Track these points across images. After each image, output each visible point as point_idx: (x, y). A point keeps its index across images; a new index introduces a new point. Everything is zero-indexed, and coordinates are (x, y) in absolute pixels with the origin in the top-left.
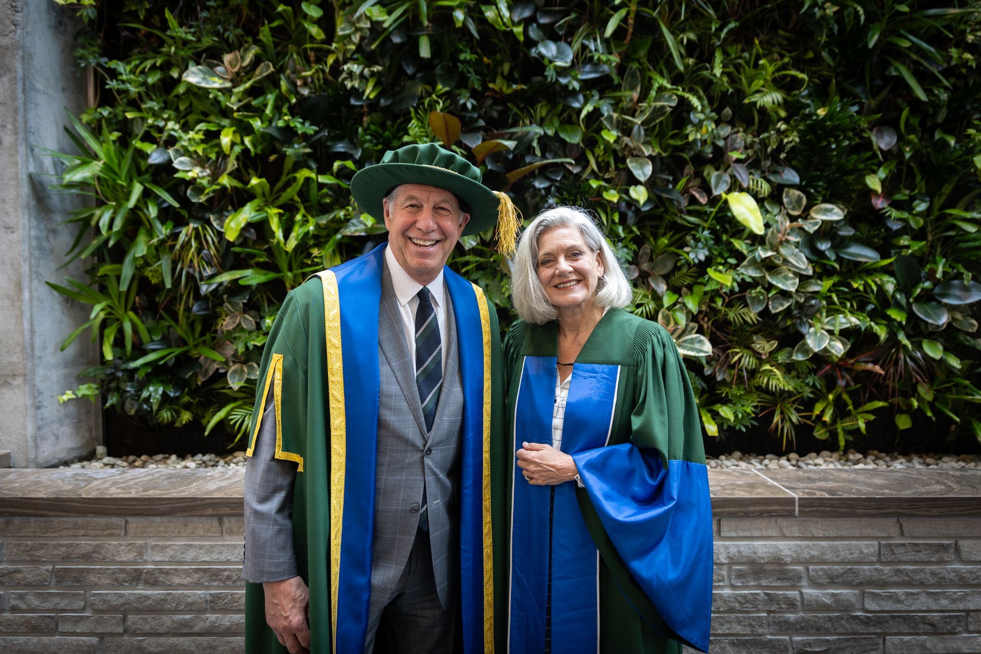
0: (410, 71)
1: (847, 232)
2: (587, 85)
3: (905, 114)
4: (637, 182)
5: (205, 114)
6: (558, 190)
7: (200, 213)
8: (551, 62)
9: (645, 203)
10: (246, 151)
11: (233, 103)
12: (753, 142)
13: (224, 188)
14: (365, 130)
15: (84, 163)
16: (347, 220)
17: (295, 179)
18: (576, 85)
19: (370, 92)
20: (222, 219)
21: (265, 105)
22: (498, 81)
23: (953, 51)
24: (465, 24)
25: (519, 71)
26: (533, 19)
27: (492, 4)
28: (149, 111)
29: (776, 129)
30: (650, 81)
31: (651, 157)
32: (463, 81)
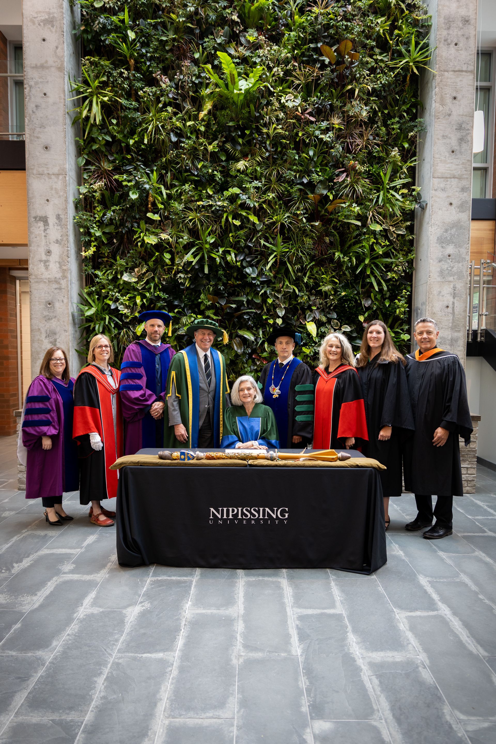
0: (201, 276)
1: (355, 335)
2: (262, 283)
3: (372, 294)
4: (279, 317)
5: (128, 290)
6: (253, 318)
7: (126, 325)
8: (250, 275)
9: (281, 325)
10: (143, 304)
11: (139, 287)
12: (322, 302)
13: (136, 316)
14: (185, 297)
15: (89, 309)
16: (179, 328)
18: (259, 283)
19: (187, 284)
20: (135, 328)
21: (150, 288)
22: (232, 280)
23: (389, 273)
24: (220, 262)
25: (239, 277)
26: (244, 259)
27: (230, 254)
28: (110, 289)
29: (329, 298)
30: (284, 281)
31: (285, 308)
32: (220, 279)
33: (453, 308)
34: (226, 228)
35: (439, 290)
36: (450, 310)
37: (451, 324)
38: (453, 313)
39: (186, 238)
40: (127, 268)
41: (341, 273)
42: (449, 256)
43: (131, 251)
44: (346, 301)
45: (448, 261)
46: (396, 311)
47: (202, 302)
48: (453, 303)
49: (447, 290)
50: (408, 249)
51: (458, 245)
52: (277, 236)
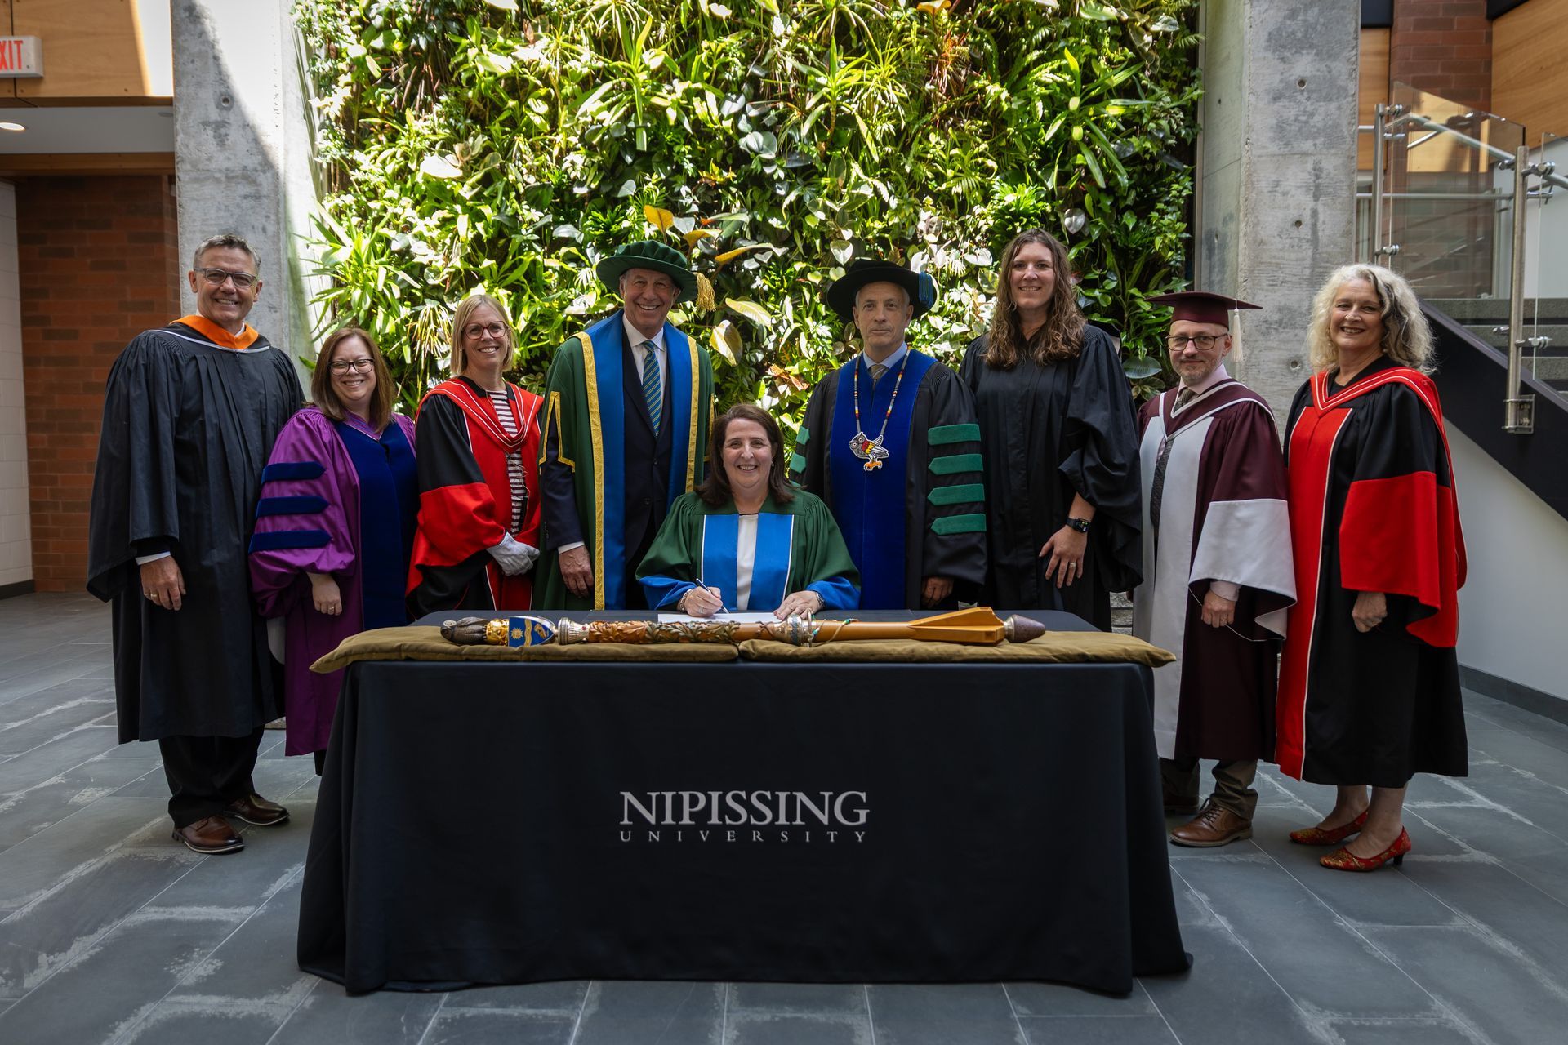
0: (629, 159)
2: (790, 173)
3: (1088, 199)
4: (837, 265)
5: (439, 201)
6: (768, 270)
7: (435, 294)
8: (757, 154)
10: (478, 237)
11: (466, 192)
12: (952, 225)
13: (456, 271)
14: (587, 215)
15: (335, 249)
16: (571, 299)
17: (521, 261)
18: (782, 174)
19: (592, 182)
21: (495, 195)
22: (713, 166)
23: (1133, 139)
24: (679, 123)
25: (730, 161)
26: (743, 111)
27: (703, 99)
28: (391, 200)
29: (973, 214)
30: (849, 167)
31: (852, 240)
32: (680, 169)
33: (1315, 225)
34: (694, 30)
35: (1274, 177)
36: (1305, 231)
37: (1307, 272)
38: (1315, 240)
39: (586, 60)
40: (433, 144)
41: (1004, 143)
42: (1302, 83)
43: (443, 98)
44: (1016, 216)
45: (1299, 97)
46: (1152, 242)
47: (630, 230)
48: (1315, 213)
49: (1296, 176)
50: (1184, 75)
51: (1326, 54)
52: (828, 46)
